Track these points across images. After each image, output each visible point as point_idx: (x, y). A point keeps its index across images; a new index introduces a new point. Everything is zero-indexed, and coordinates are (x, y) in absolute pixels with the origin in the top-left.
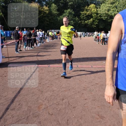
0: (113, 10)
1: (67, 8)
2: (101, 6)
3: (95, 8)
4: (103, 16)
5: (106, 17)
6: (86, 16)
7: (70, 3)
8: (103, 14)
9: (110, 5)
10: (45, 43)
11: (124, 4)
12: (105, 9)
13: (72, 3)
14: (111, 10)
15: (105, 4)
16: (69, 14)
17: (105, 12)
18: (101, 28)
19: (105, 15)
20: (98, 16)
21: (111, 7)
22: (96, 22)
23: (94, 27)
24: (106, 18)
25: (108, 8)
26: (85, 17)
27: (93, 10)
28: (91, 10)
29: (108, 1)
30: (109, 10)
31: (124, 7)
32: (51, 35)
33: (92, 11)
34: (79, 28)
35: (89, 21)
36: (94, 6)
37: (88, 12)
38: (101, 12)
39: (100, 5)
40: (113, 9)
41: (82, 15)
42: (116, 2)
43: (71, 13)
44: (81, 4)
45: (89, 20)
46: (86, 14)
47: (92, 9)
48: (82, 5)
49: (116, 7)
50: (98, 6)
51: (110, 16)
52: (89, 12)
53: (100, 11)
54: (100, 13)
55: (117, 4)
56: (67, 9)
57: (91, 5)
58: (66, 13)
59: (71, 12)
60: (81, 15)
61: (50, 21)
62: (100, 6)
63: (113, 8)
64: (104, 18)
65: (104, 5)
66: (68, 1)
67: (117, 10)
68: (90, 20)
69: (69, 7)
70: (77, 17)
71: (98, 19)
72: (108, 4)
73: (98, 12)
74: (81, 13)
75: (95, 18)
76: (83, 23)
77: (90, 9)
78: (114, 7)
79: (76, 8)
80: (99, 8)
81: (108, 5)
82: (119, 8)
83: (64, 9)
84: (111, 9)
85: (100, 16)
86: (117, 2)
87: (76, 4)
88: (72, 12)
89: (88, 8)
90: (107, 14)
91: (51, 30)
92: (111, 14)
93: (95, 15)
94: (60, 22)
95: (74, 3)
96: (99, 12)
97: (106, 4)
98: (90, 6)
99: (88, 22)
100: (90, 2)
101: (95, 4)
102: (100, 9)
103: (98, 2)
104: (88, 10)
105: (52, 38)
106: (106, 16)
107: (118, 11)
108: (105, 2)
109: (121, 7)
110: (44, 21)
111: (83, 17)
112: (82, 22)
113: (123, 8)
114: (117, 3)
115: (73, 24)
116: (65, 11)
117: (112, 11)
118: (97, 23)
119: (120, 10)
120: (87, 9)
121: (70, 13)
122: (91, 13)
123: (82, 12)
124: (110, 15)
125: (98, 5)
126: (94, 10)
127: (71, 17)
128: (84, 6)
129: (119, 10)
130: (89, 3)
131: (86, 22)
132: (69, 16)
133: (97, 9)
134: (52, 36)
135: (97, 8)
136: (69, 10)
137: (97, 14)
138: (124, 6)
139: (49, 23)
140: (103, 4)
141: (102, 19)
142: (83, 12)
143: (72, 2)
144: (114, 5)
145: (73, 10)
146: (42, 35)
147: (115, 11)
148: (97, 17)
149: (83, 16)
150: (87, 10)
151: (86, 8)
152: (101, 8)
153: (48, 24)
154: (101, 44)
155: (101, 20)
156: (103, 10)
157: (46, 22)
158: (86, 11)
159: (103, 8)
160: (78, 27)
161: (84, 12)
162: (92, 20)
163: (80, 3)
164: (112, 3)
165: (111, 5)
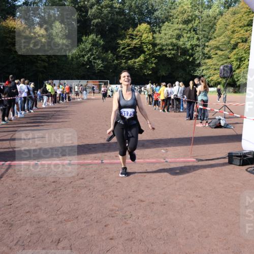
0: (189, 37)
1: (88, 31)
2: (163, 28)
3: (150, 32)
4: (166, 49)
5: (173, 52)
6: (130, 50)
7: (96, 21)
8: (167, 45)
9: (181, 26)
10: (38, 110)
11: (211, 24)
12: (171, 35)
13: (100, 20)
14: (183, 37)
15: (170, 24)
16: (93, 45)
17: (170, 40)
18: (163, 76)
19: (171, 48)
20: (156, 49)
21: (184, 29)
22: (152, 63)
23: (148, 74)
24: (173, 54)
25: (178, 32)
26: (129, 52)
27: (145, 36)
28: (141, 36)
29: (176, 18)
30: (179, 37)
31: (210, 30)
32: (50, 93)
33: (142, 39)
34: (114, 76)
35: (137, 60)
36: (146, 28)
37: (135, 42)
38: (163, 40)
39: (161, 25)
40: (188, 35)
41: (121, 47)
42: (195, 20)
43: (98, 42)
44: (120, 22)
45: (136, 58)
46: (130, 44)
47: (143, 33)
48: (121, 25)
49: (194, 30)
50: (156, 28)
51: (181, 48)
52: (137, 41)
53: (161, 38)
54: (160, 44)
55: (196, 24)
56: (87, 34)
57: (140, 24)
58: (86, 44)
59: (97, 40)
60: (119, 47)
61: (49, 60)
62: (160, 27)
63: (187, 33)
64: (169, 54)
65: (168, 26)
66: (90, 16)
67: (196, 36)
68: (139, 59)
69: (93, 29)
70: (111, 52)
71: (156, 57)
72: (177, 23)
73: (156, 42)
74: (118, 44)
75: (149, 54)
76: (123, 65)
77: (139, 33)
78: (190, 31)
79: (107, 33)
80: (158, 33)
81: (176, 26)
82: (200, 33)
83: (81, 35)
84: (185, 35)
85: (161, 50)
86: (197, 18)
87: (107, 24)
88: (100, 42)
89: (135, 33)
90: (175, 45)
91: (53, 80)
92: (184, 44)
93: (150, 46)
94: (72, 64)
95: (103, 21)
96: (158, 41)
97: (172, 24)
98: (138, 28)
99: (135, 62)
100: (139, 19)
101: (149, 23)
102: (160, 33)
103: (156, 19)
104: (134, 37)
105: (52, 99)
106: (173, 50)
107: (198, 39)
108: (170, 20)
109: (204, 31)
110: (35, 60)
111: (124, 52)
112: (121, 63)
113: (209, 33)
114: (197, 22)
115: (102, 67)
116: (84, 38)
117: (186, 39)
118: (154, 65)
119: (202, 36)
120: (132, 35)
121: (95, 44)
122: (142, 43)
123: (122, 40)
124: (183, 47)
125: (156, 26)
126: (147, 37)
127: (97, 51)
128: (126, 29)
129: (200, 37)
130: (137, 21)
131: (129, 61)
132: (93, 49)
133: (154, 35)
134: (53, 93)
135: (154, 32)
136: (92, 36)
137: (154, 45)
138: (212, 29)
139: (46, 64)
140: (166, 23)
141: (166, 55)
142: (124, 42)
143: (99, 18)
144: (190, 25)
145: (101, 37)
146: (29, 93)
147: (193, 37)
148: (154, 51)
149: (123, 49)
150: (132, 37)
151: (130, 31)
152: (163, 32)
153: (45, 67)
154: (161, 111)
155: (162, 59)
156: (167, 37)
157: (39, 62)
158: (130, 38)
159: (166, 32)
160: (113, 74)
161: (126, 40)
162: (142, 57)
163: (116, 20)
164: (187, 22)
165: (184, 26)
